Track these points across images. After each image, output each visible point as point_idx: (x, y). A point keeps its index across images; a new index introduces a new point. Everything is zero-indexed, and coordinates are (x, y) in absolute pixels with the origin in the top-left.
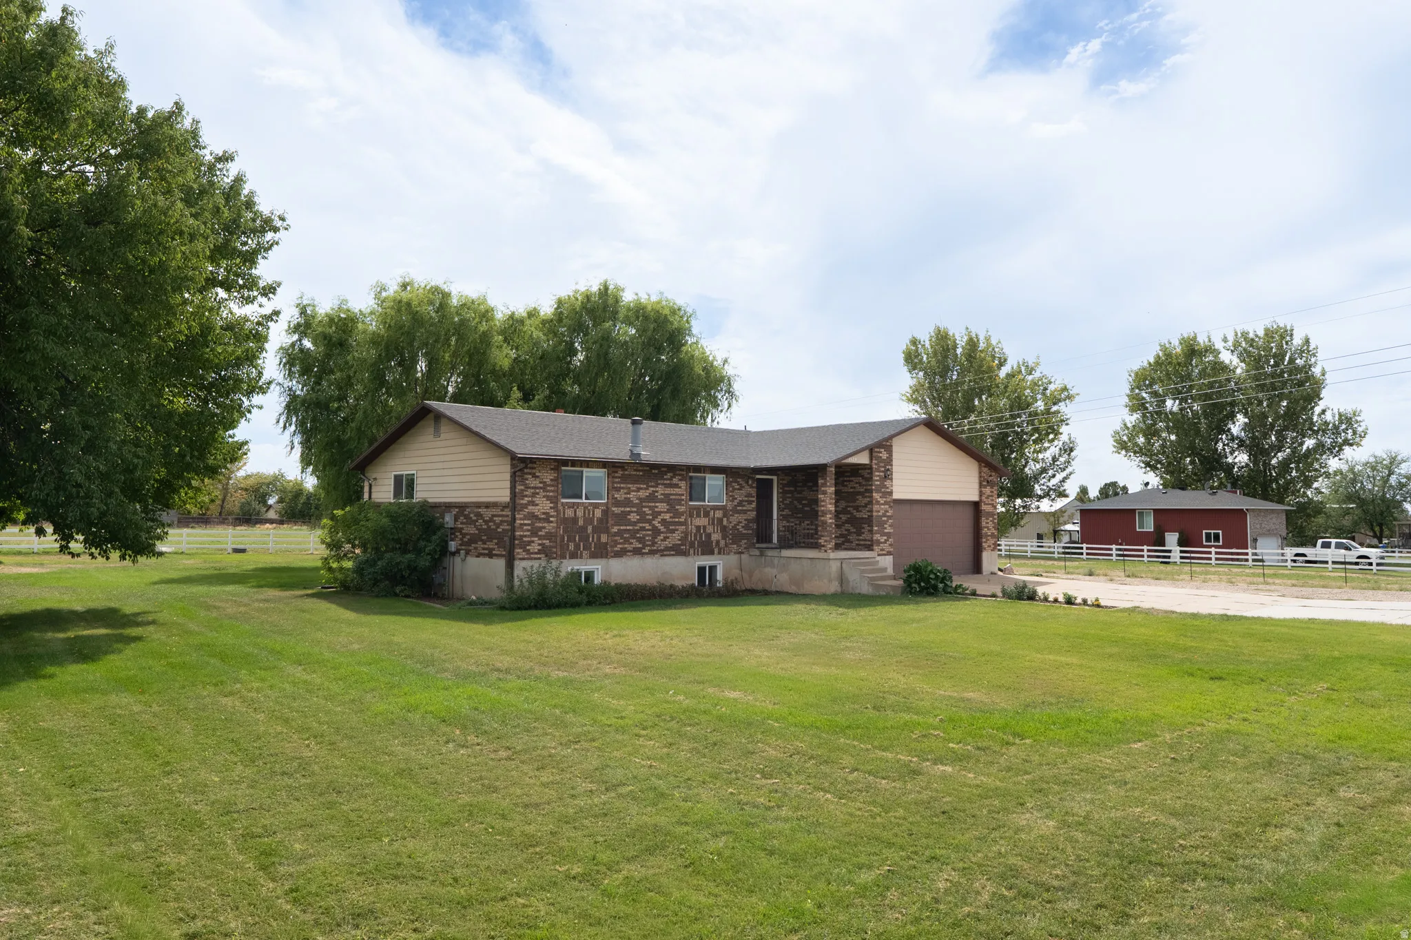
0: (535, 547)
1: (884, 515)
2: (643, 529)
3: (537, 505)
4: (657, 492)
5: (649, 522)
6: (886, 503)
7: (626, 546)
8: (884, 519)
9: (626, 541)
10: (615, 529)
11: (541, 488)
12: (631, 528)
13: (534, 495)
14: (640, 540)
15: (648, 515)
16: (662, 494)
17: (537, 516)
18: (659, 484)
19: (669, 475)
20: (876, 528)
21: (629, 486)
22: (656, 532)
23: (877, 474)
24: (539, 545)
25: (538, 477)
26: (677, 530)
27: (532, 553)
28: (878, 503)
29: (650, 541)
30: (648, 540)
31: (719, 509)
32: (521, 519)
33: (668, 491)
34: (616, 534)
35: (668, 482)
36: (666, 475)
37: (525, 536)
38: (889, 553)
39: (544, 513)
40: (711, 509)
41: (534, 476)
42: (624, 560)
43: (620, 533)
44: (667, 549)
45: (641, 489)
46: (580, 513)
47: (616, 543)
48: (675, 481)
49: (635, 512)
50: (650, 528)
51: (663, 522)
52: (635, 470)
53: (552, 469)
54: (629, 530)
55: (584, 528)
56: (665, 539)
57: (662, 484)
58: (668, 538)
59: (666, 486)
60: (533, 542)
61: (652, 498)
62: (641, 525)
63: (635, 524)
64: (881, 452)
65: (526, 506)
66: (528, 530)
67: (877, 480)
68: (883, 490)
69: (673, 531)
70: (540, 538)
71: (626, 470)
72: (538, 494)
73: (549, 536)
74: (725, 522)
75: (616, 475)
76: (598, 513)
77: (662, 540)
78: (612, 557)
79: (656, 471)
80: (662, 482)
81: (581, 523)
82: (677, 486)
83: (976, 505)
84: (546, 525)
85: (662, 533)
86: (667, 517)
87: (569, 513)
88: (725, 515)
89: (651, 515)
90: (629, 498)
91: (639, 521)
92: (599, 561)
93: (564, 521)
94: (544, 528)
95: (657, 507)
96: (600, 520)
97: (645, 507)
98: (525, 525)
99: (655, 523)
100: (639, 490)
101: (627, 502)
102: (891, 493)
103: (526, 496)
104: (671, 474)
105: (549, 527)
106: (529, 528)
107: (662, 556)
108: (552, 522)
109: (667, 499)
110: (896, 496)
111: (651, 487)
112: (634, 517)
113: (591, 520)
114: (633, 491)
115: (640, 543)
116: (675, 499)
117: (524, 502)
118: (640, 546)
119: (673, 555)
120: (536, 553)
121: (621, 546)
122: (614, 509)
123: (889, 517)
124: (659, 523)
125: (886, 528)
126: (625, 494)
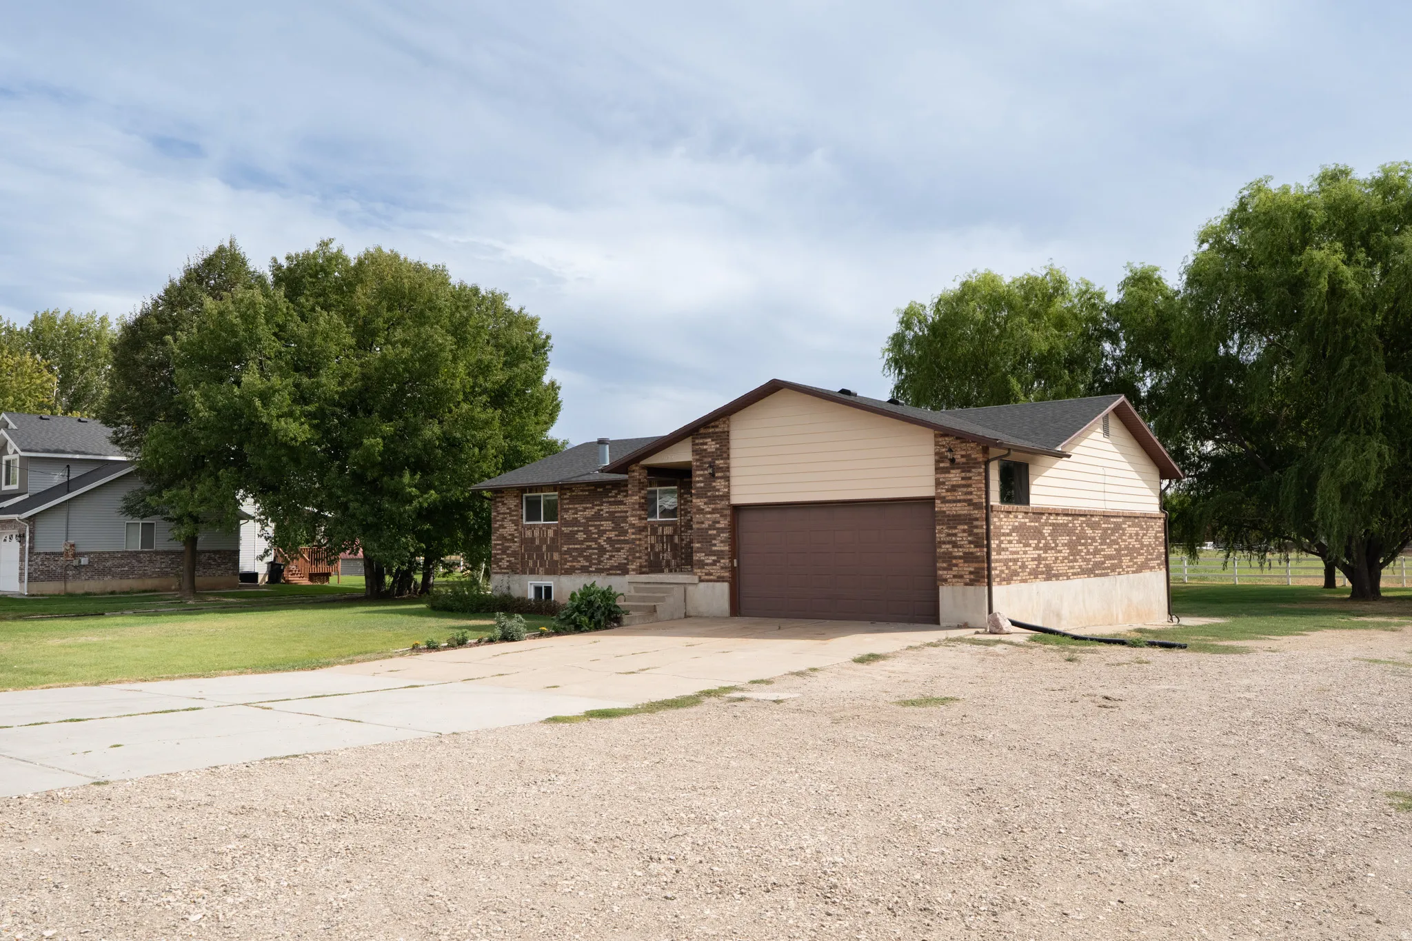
0: (504, 564)
1: (711, 527)
2: (589, 547)
3: (505, 528)
4: (602, 510)
5: (595, 540)
6: (713, 511)
7: (575, 564)
8: (710, 532)
9: (575, 559)
10: (565, 548)
11: (508, 513)
12: (579, 546)
13: (503, 519)
14: (588, 558)
15: (594, 533)
16: (607, 512)
17: (505, 537)
18: (604, 502)
19: (614, 492)
20: (697, 545)
21: (577, 506)
22: (602, 550)
23: (698, 473)
24: (508, 561)
25: (506, 504)
26: (623, 548)
27: (503, 568)
28: (700, 511)
29: (597, 559)
30: (594, 559)
31: (669, 525)
32: (495, 540)
33: (613, 508)
34: (566, 553)
35: (613, 499)
36: (611, 492)
37: (498, 554)
38: (720, 579)
39: (510, 535)
40: (659, 525)
41: (504, 504)
42: (573, 577)
43: (569, 552)
44: (612, 568)
45: (587, 508)
46: (537, 534)
47: (567, 561)
48: (620, 498)
49: (581, 531)
50: (596, 546)
51: (609, 540)
52: (582, 491)
53: (515, 497)
54: (577, 549)
55: (539, 548)
56: (612, 557)
57: (607, 502)
58: (614, 556)
59: (611, 503)
60: (503, 559)
61: (598, 517)
62: (587, 544)
63: (581, 542)
64: (706, 444)
65: (497, 529)
66: (500, 549)
67: (699, 482)
68: (709, 494)
69: (618, 550)
70: (508, 556)
71: (573, 491)
72: (506, 518)
73: (514, 554)
74: (676, 539)
75: (565, 497)
76: (551, 533)
77: (607, 559)
78: (562, 574)
79: (601, 490)
80: (607, 500)
81: (537, 542)
82: (621, 503)
84: (511, 544)
85: (608, 551)
86: (612, 535)
87: (529, 534)
88: (675, 531)
89: (596, 533)
90: (577, 518)
91: (585, 540)
92: (552, 577)
93: (524, 541)
94: (510, 547)
95: (602, 525)
96: (552, 539)
97: (592, 526)
98: (498, 544)
99: (601, 541)
100: (585, 509)
101: (575, 522)
102: (727, 496)
103: (498, 521)
104: (616, 491)
105: (515, 546)
106: (500, 547)
107: (608, 575)
108: (516, 542)
109: (612, 516)
110: (735, 500)
111: (596, 505)
112: (581, 536)
113: (546, 539)
114: (581, 511)
115: (587, 561)
116: (621, 517)
117: (497, 526)
118: (587, 564)
119: (619, 574)
120: (505, 569)
121: (570, 564)
122: (563, 529)
123: (720, 530)
124: (605, 541)
125: (715, 545)
126: (573, 514)
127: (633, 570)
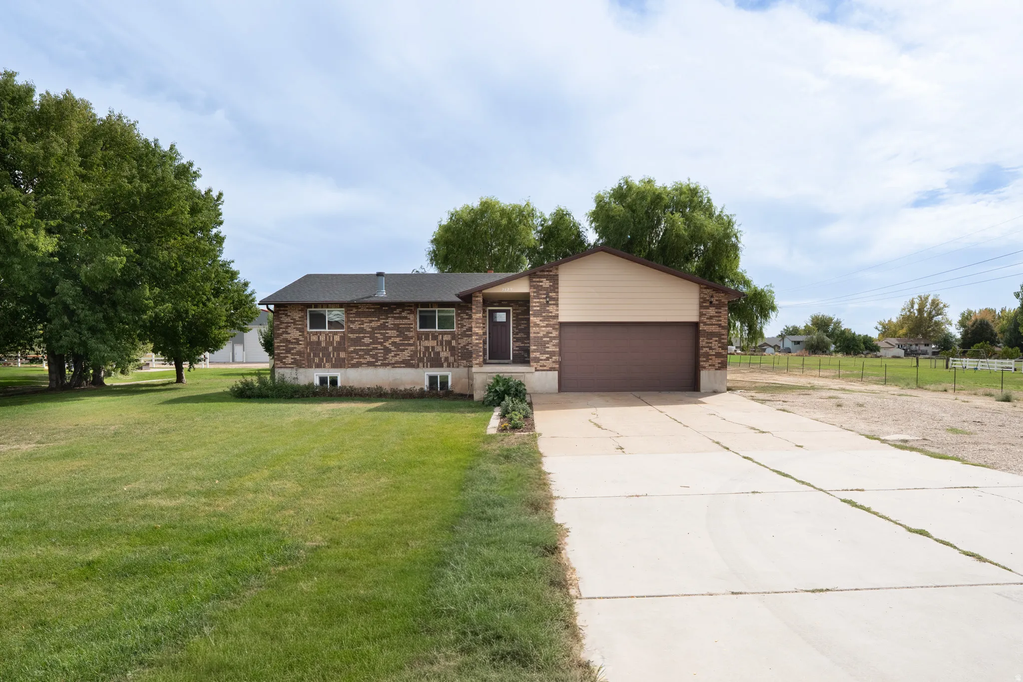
0: (289, 360)
1: (545, 336)
2: (376, 348)
3: (289, 334)
4: (387, 322)
5: (381, 344)
6: (547, 326)
7: (361, 360)
8: (544, 339)
9: (361, 357)
10: (352, 349)
11: (292, 323)
12: (365, 348)
13: (287, 327)
14: (373, 356)
15: (379, 339)
16: (392, 324)
17: (290, 341)
18: (389, 317)
19: (398, 311)
20: (534, 347)
21: (362, 319)
22: (387, 351)
23: (535, 300)
24: (292, 359)
25: (290, 316)
26: (407, 349)
27: (287, 364)
28: (537, 325)
29: (382, 357)
30: (380, 357)
31: (449, 334)
32: (278, 343)
33: (397, 322)
34: (352, 352)
35: (397, 315)
36: (395, 310)
37: (282, 353)
38: (551, 369)
39: (294, 339)
40: (439, 334)
41: (286, 315)
42: (360, 370)
43: (356, 351)
44: (397, 362)
45: (373, 321)
46: (322, 338)
47: (353, 358)
48: (404, 314)
49: (368, 337)
50: (382, 348)
51: (394, 344)
52: (367, 308)
53: (300, 310)
54: (363, 349)
55: (326, 348)
56: (396, 355)
57: (392, 317)
58: (399, 355)
59: (395, 318)
60: (287, 357)
61: (384, 327)
62: (374, 346)
63: (368, 345)
64: (542, 282)
65: (281, 334)
66: (284, 350)
67: (535, 306)
68: (544, 314)
69: (403, 350)
70: (293, 354)
71: (360, 308)
72: (290, 326)
73: (299, 353)
74: (454, 343)
75: (351, 312)
76: (337, 338)
77: (392, 356)
78: (349, 367)
79: (386, 308)
80: (392, 315)
81: (323, 344)
82: (406, 318)
83: (696, 325)
84: (296, 346)
85: (393, 351)
86: (397, 340)
87: (314, 338)
88: (453, 338)
89: (382, 339)
90: (363, 328)
91: (371, 343)
92: (339, 370)
93: (309, 343)
94: (295, 348)
95: (387, 333)
96: (339, 343)
97: (376, 333)
98: (281, 346)
99: (387, 344)
100: (371, 322)
101: (362, 331)
102: (557, 317)
103: (281, 328)
104: (401, 310)
105: (299, 348)
106: (284, 348)
107: (393, 367)
108: (301, 344)
109: (396, 327)
110: (562, 319)
111: (382, 319)
112: (367, 340)
113: (332, 343)
114: (366, 323)
115: (374, 358)
116: (405, 328)
117: (280, 332)
118: (374, 360)
119: (404, 367)
120: (290, 364)
121: (357, 360)
122: (349, 335)
123: (552, 338)
124: (390, 344)
125: (548, 347)
126: (359, 324)
127: (477, 364)
